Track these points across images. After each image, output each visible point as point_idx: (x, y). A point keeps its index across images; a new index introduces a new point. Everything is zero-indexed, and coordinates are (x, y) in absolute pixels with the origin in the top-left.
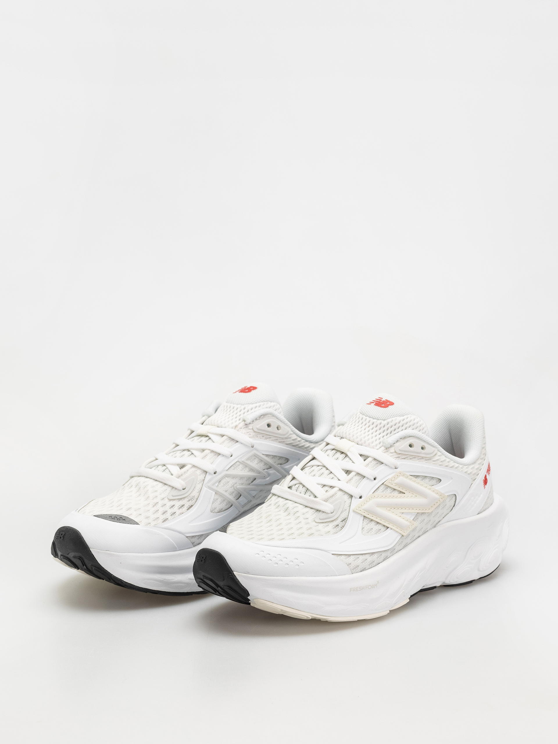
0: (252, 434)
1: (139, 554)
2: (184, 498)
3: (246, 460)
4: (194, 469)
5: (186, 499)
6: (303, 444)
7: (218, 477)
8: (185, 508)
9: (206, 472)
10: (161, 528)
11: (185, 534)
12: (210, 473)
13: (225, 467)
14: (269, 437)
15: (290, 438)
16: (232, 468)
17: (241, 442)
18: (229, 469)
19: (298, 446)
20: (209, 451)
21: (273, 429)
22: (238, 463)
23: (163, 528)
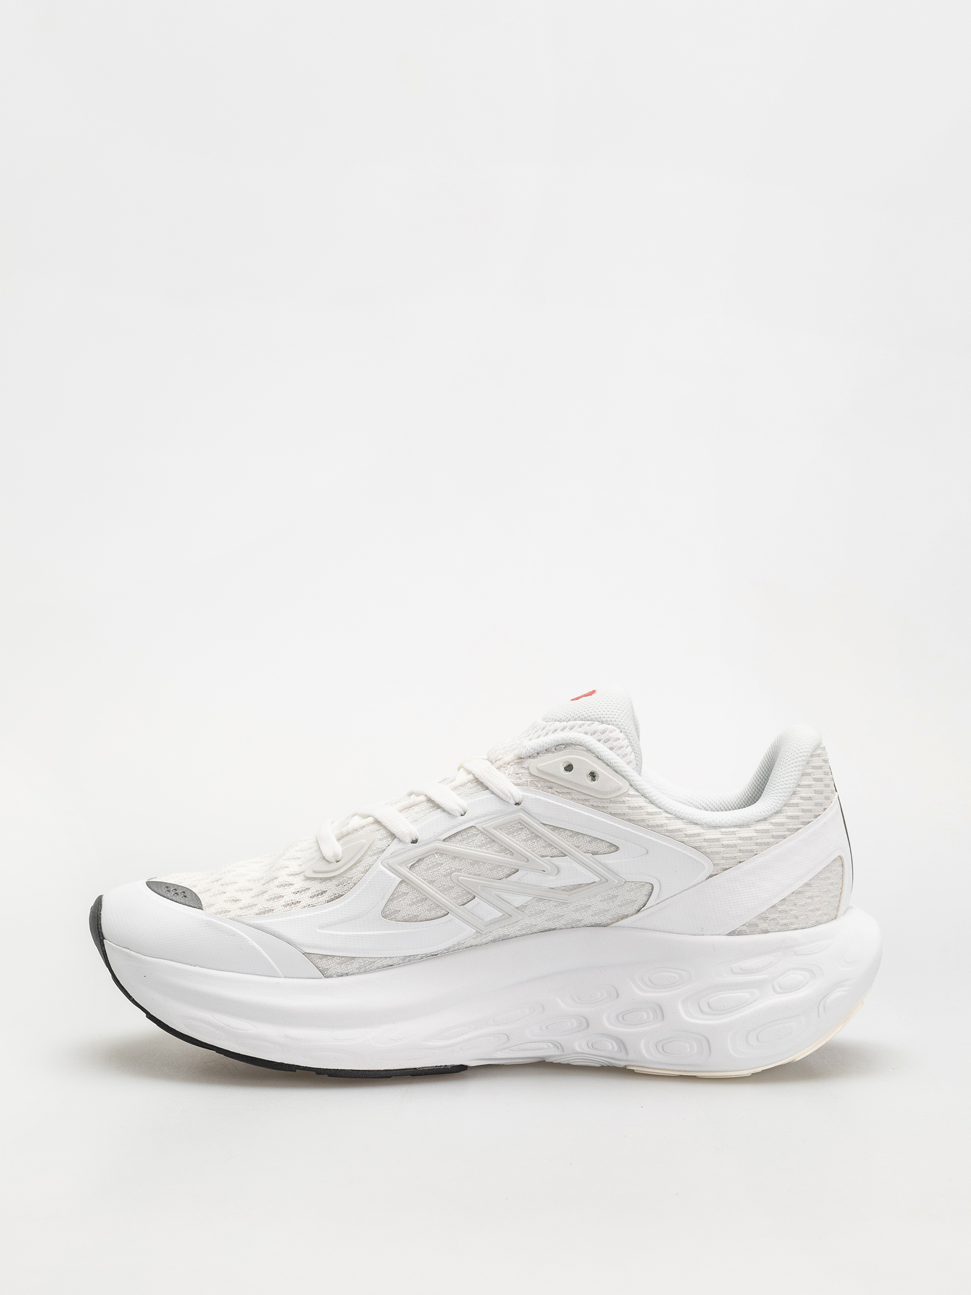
0: (526, 778)
1: (184, 965)
2: (330, 879)
3: (494, 828)
4: (376, 826)
5: (335, 882)
6: (662, 822)
7: (418, 850)
8: (326, 897)
9: (393, 836)
10: (247, 925)
11: (302, 948)
12: (400, 841)
13: (442, 834)
14: (569, 791)
15: (624, 802)
16: (459, 837)
17: (492, 790)
18: (450, 837)
19: (643, 824)
20: (423, 798)
21: (579, 776)
22: (474, 831)
23: (250, 926)
